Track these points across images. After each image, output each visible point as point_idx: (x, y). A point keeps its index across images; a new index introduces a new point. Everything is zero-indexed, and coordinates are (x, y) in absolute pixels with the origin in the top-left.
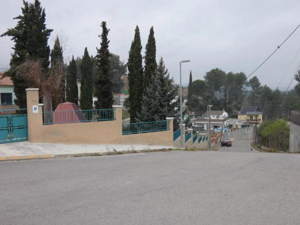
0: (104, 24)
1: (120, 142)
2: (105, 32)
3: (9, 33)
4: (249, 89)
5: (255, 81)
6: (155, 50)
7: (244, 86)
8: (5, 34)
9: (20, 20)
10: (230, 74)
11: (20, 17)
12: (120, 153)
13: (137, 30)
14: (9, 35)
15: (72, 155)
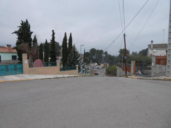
0: (53, 31)
1: (59, 74)
2: (54, 34)
3: (16, 32)
4: (104, 55)
5: (106, 53)
6: (72, 41)
7: (103, 54)
8: (14, 33)
9: (20, 28)
10: (98, 50)
12: (59, 78)
13: (65, 34)
15: (40, 79)
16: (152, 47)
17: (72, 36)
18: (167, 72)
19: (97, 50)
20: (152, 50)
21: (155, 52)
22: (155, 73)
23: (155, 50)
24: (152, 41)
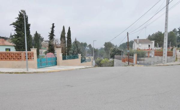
0: (53, 24)
2: (53, 27)
5: (90, 46)
7: (86, 47)
8: (12, 24)
9: (17, 19)
11: (18, 18)
12: (88, 68)
13: (64, 27)
14: (13, 25)
16: (138, 42)
17: (70, 30)
18: (163, 61)
19: (80, 42)
20: (138, 45)
21: (140, 46)
22: (154, 62)
23: (140, 45)
24: (138, 37)
